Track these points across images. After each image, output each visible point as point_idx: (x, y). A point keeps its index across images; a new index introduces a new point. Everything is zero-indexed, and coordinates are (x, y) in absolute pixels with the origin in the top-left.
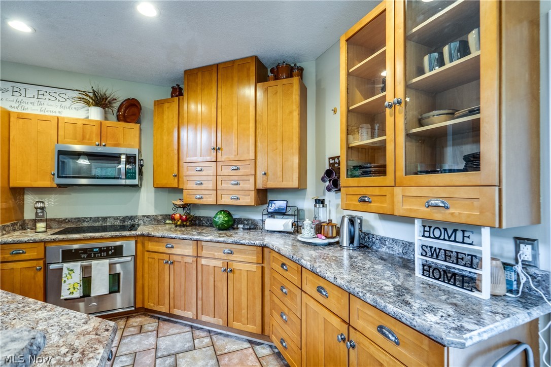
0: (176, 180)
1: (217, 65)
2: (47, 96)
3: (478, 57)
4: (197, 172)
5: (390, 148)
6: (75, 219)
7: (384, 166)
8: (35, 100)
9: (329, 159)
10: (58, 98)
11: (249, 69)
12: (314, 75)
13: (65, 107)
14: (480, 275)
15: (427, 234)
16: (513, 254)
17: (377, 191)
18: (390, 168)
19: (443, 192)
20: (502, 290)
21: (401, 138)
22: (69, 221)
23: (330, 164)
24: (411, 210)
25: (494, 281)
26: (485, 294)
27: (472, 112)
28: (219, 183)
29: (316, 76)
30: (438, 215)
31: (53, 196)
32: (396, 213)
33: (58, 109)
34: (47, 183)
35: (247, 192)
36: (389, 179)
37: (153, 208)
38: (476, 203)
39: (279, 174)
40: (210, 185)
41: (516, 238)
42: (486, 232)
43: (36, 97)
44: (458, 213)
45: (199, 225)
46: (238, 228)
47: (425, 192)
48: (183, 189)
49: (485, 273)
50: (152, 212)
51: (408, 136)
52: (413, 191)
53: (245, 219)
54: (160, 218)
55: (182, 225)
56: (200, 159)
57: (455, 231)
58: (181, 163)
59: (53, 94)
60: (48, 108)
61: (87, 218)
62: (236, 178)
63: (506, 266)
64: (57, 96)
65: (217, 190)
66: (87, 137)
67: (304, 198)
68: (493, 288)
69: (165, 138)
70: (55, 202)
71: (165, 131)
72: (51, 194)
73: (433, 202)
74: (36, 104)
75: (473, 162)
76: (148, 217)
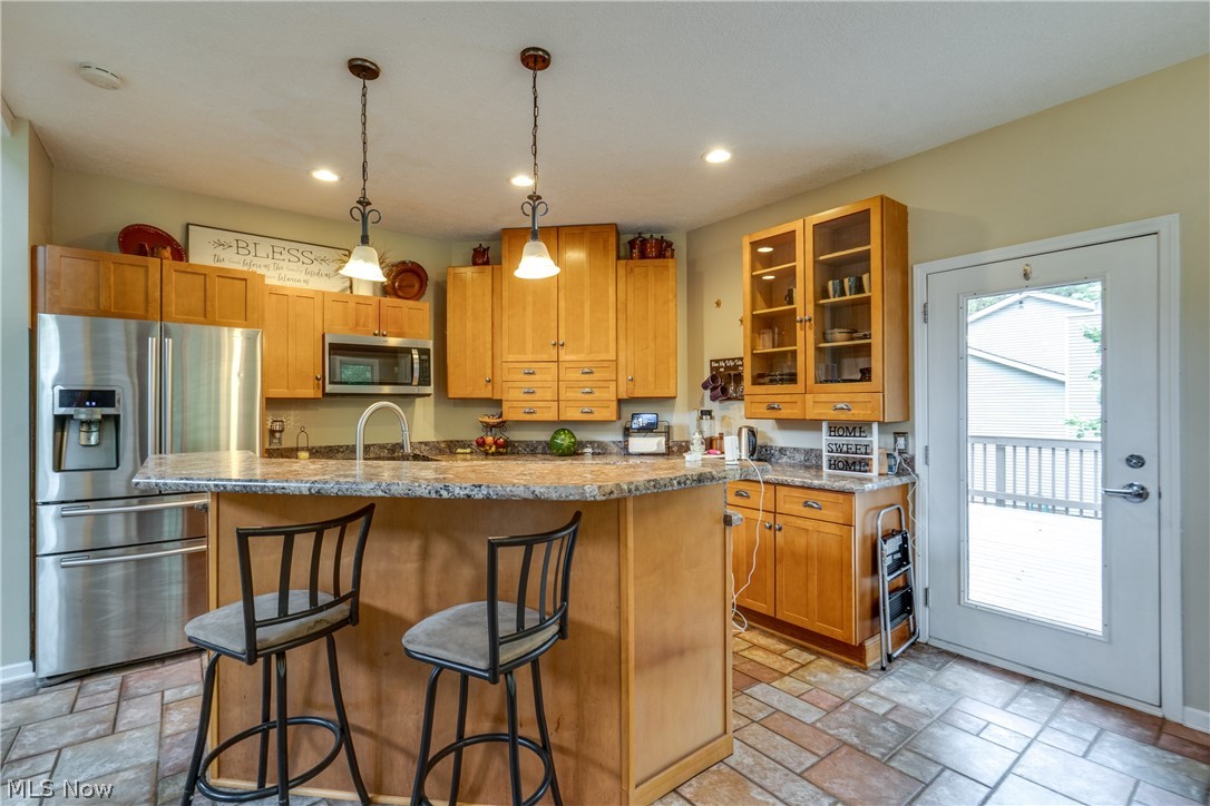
0: (490, 387)
1: (558, 228)
2: (286, 255)
3: (869, 297)
4: (527, 376)
5: (800, 358)
6: (325, 448)
7: (795, 375)
8: (269, 261)
9: (711, 361)
10: (302, 258)
11: (606, 242)
12: (685, 251)
13: (312, 274)
14: (871, 459)
15: (833, 434)
16: (892, 447)
17: (787, 398)
18: (801, 377)
19: (847, 398)
20: (885, 470)
21: (811, 352)
22: (317, 451)
23: (712, 368)
24: (821, 414)
25: (880, 464)
26: (875, 472)
27: (865, 337)
28: (562, 391)
29: (688, 253)
30: (843, 416)
31: (292, 412)
32: (807, 418)
33: (303, 277)
34: (309, 392)
35: (606, 404)
36: (799, 387)
37: (432, 431)
38: (869, 405)
39: (651, 379)
40: (549, 395)
41: (895, 433)
42: (875, 427)
43: (271, 256)
44: (858, 414)
45: (513, 453)
46: (583, 454)
47: (833, 397)
48: (501, 400)
49: (875, 457)
50: (431, 437)
51: (818, 350)
52: (823, 397)
53: (588, 442)
54: (443, 445)
55: (497, 454)
56: (530, 358)
57: (854, 428)
58: (498, 362)
59: (295, 252)
60: (290, 274)
61: (342, 447)
62: (590, 384)
63: (889, 455)
64: (299, 255)
65: (558, 401)
66: (362, 323)
67: (672, 411)
68: (880, 469)
69: (469, 325)
70: (296, 422)
71: (469, 314)
72: (290, 409)
73: (839, 406)
74: (271, 268)
75: (866, 374)
76: (426, 444)
